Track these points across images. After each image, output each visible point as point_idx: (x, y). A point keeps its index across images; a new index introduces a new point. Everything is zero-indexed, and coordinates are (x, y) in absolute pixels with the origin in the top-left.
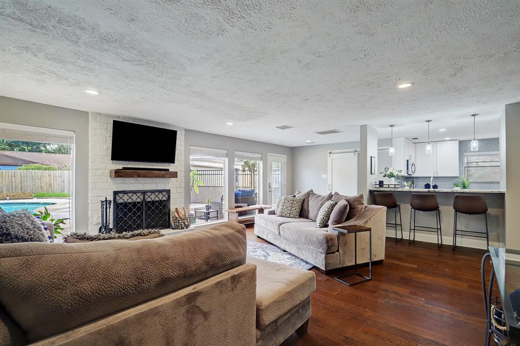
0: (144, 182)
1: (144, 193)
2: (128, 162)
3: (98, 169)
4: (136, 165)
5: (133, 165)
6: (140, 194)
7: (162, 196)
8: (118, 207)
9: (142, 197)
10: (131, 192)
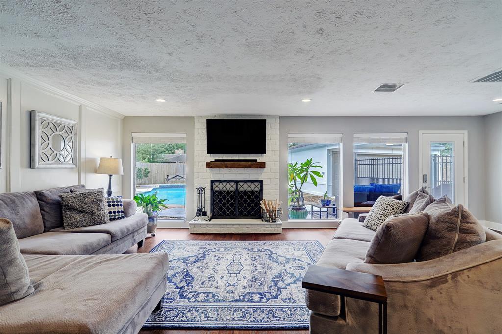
0: (237, 173)
1: (237, 182)
2: (222, 155)
3: (200, 162)
4: (230, 157)
5: (227, 157)
6: (233, 183)
7: (255, 186)
8: (214, 194)
9: (235, 186)
10: (224, 181)
